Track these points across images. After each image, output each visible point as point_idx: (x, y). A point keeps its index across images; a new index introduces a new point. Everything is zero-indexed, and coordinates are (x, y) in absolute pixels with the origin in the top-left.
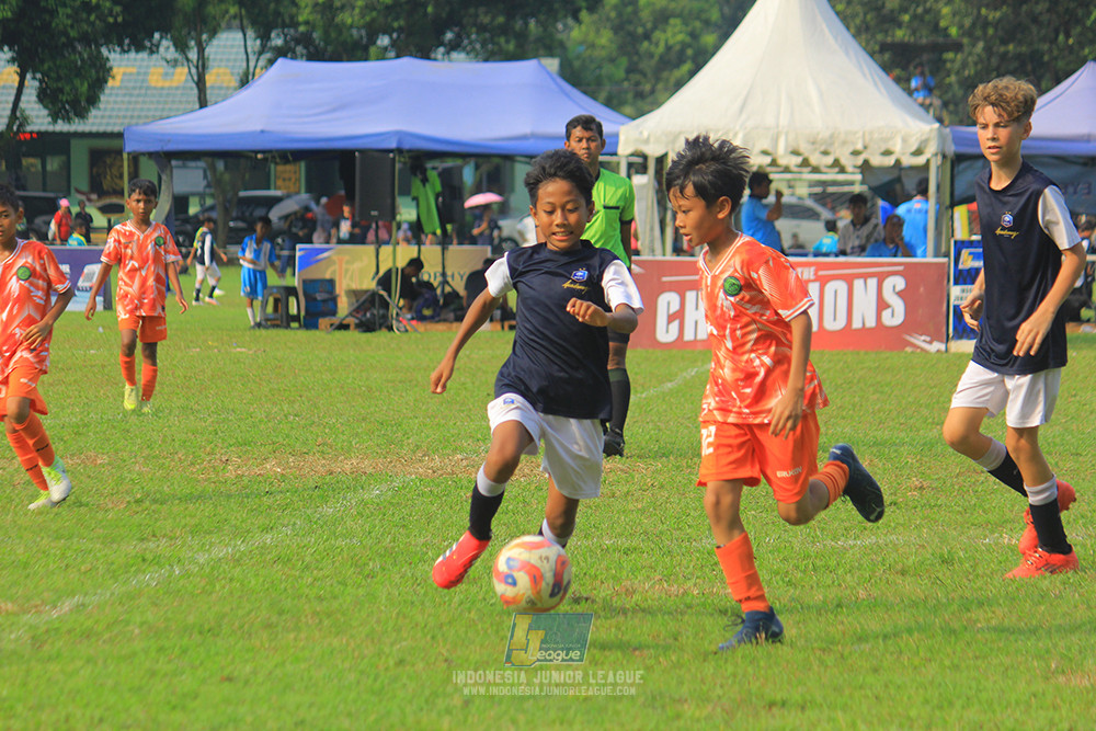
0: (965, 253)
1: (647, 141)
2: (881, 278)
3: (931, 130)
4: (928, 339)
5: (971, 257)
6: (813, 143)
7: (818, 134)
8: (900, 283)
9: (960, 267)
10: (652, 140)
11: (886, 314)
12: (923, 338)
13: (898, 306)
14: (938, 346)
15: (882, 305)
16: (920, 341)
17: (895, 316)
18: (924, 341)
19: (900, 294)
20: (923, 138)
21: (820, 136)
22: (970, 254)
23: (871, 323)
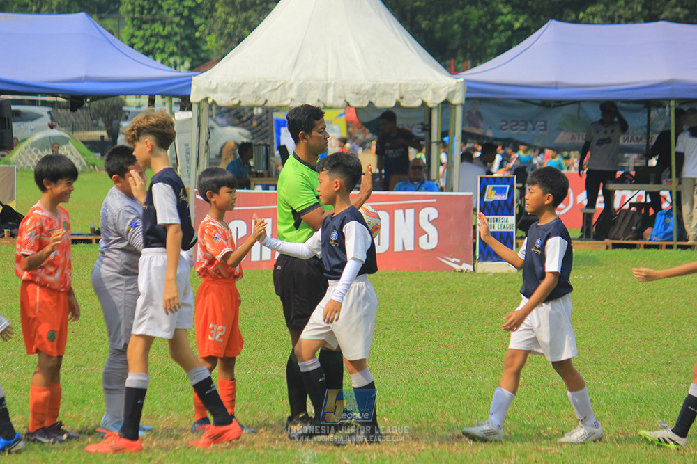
0: (489, 188)
1: (215, 91)
2: (418, 209)
3: (457, 83)
4: (459, 261)
5: (495, 191)
6: (357, 93)
7: (362, 86)
8: (433, 213)
9: (485, 200)
10: (219, 89)
11: (422, 239)
12: (454, 260)
13: (432, 232)
14: (466, 267)
15: (419, 232)
16: (452, 262)
17: (430, 241)
18: (455, 262)
19: (433, 222)
20: (451, 90)
21: (363, 89)
22: (494, 189)
23: (410, 247)
